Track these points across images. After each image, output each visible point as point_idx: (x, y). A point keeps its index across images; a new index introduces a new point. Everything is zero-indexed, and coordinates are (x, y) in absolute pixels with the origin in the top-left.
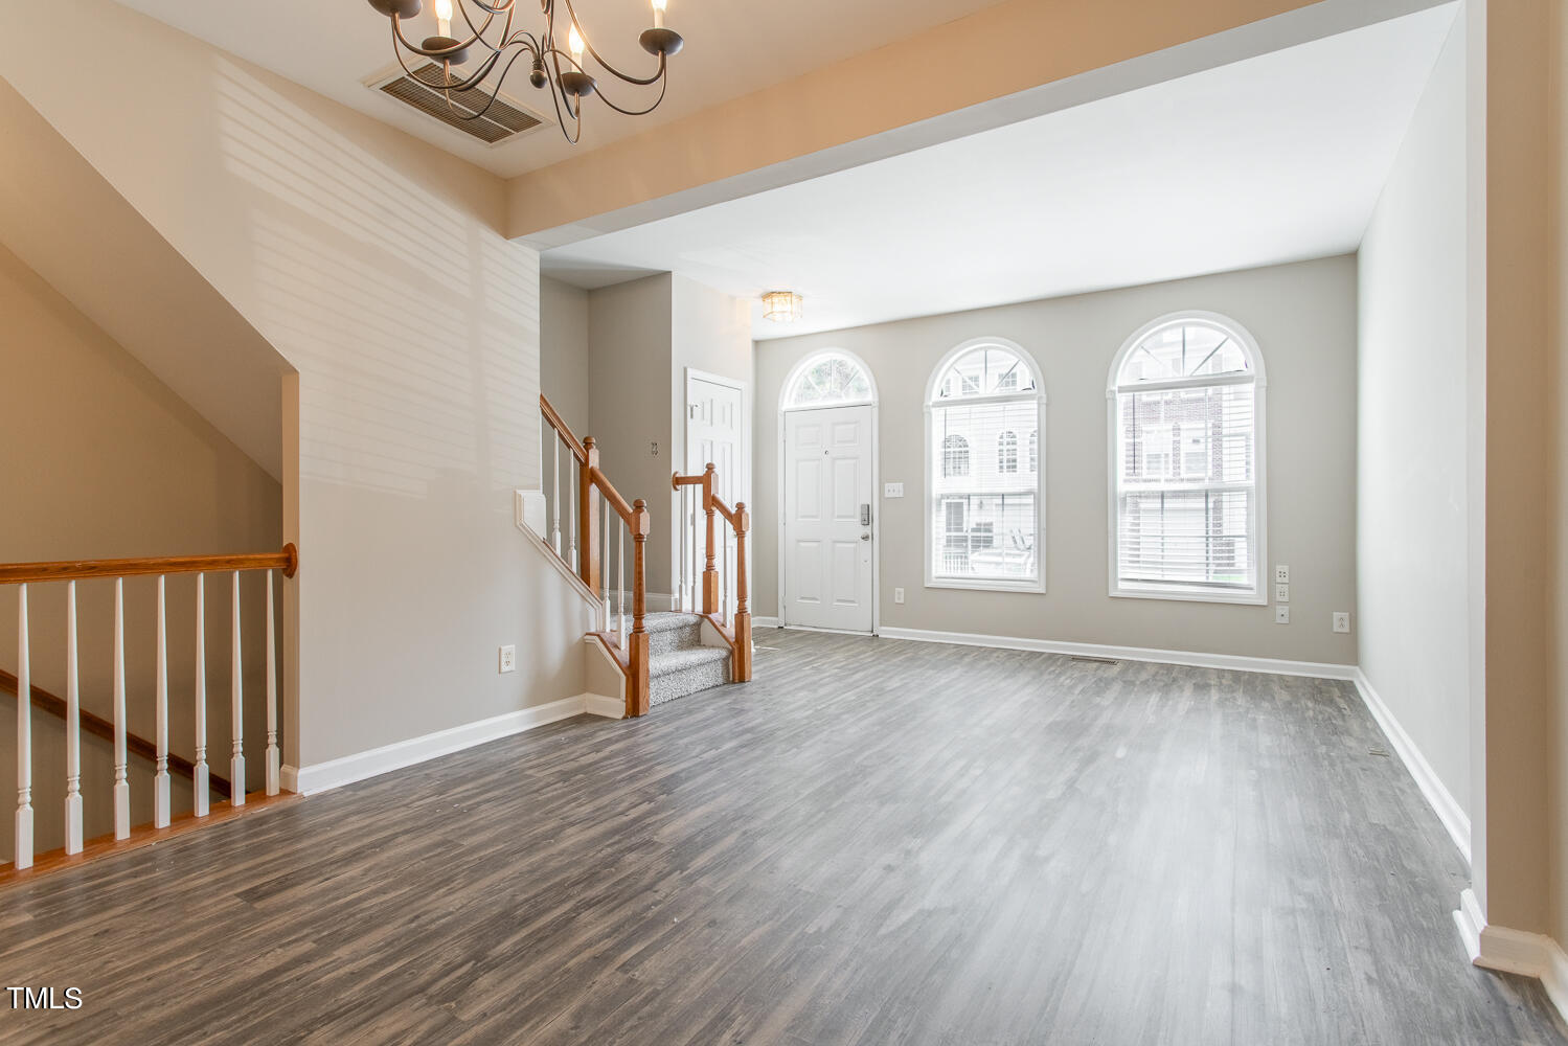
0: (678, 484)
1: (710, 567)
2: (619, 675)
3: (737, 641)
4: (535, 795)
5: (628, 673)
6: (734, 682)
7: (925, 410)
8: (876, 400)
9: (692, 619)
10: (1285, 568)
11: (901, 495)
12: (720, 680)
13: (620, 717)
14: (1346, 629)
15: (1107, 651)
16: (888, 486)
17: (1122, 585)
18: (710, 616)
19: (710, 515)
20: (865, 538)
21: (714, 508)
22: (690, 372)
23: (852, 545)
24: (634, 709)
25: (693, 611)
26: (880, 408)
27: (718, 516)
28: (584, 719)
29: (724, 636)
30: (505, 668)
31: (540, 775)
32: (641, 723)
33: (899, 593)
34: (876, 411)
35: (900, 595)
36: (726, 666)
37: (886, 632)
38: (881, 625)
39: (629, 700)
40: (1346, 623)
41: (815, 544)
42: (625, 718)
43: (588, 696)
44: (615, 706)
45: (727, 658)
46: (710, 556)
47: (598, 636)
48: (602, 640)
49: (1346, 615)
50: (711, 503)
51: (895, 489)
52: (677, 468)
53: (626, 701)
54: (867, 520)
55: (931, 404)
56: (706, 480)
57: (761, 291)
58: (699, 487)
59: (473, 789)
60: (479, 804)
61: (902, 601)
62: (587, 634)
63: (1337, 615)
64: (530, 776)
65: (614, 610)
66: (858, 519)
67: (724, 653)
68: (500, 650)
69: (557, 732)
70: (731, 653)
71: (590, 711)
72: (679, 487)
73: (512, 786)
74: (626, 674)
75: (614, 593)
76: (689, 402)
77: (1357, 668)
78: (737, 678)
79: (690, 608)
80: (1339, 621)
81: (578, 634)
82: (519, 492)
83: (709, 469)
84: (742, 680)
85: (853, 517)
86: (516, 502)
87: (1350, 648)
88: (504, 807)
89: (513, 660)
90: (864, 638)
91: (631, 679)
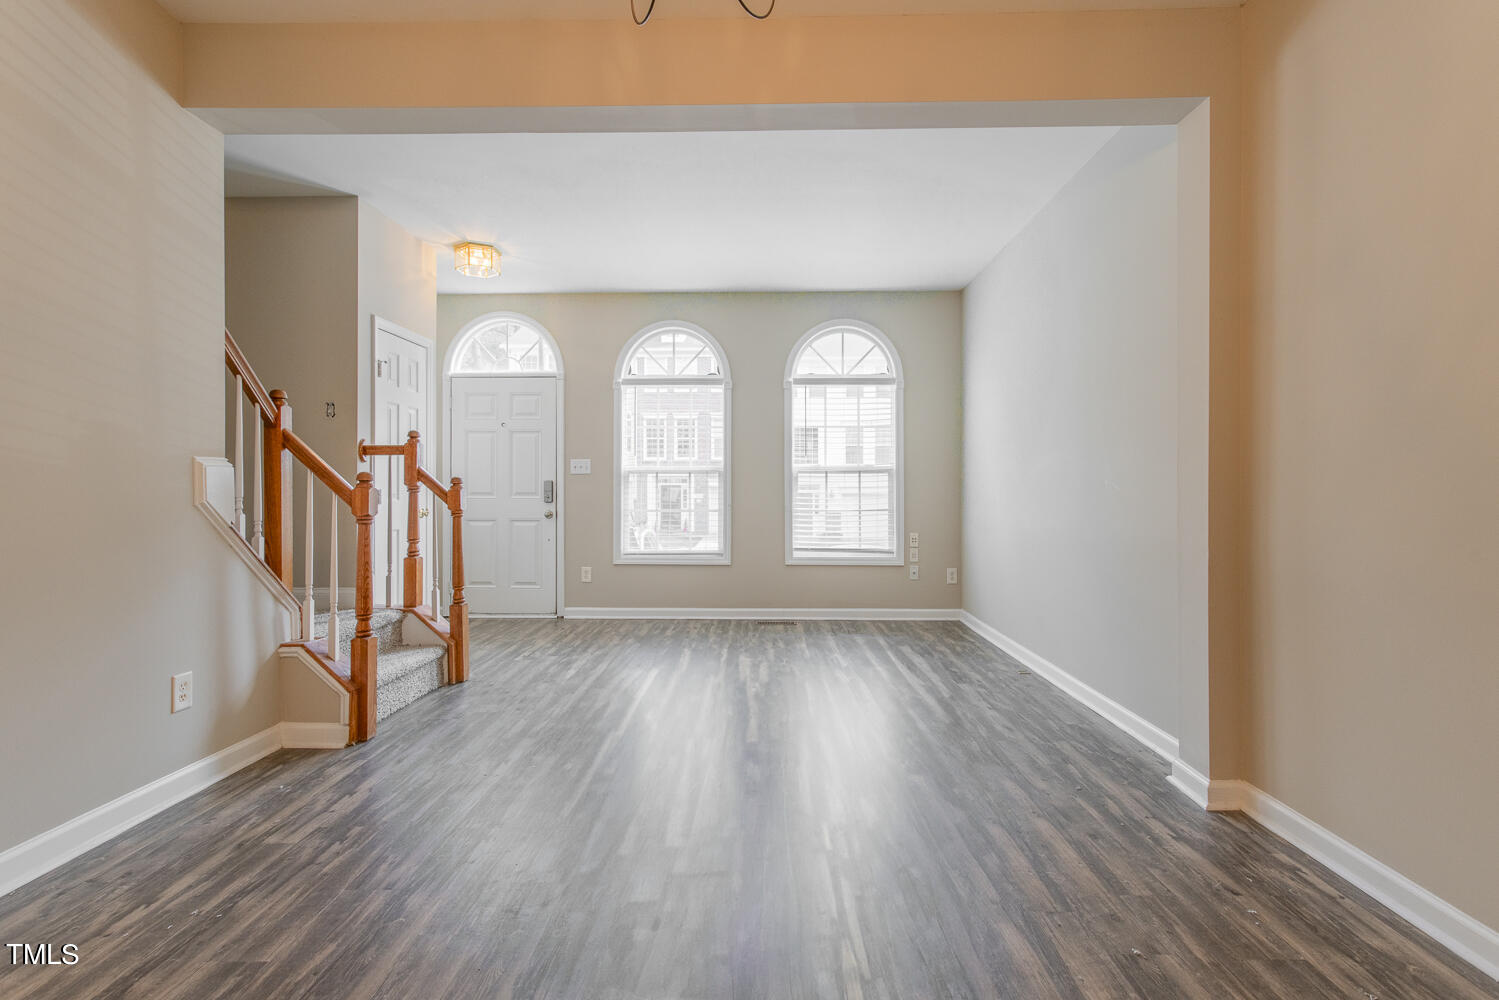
0: (365, 454)
1: (412, 553)
2: (337, 694)
3: (452, 636)
4: (314, 868)
5: (352, 689)
6: (450, 683)
7: (614, 386)
8: (562, 372)
9: (395, 616)
10: (917, 535)
11: (589, 472)
12: (436, 684)
13: (342, 745)
14: (955, 582)
15: (784, 614)
16: (573, 462)
17: (796, 554)
18: (415, 609)
19: (413, 492)
20: (549, 516)
21: (419, 483)
22: (379, 322)
23: (533, 524)
24: (360, 732)
25: (388, 606)
26: (565, 380)
27: (425, 495)
28: (284, 758)
29: (436, 632)
30: (179, 705)
31: (296, 839)
32: (373, 748)
33: (586, 572)
34: (561, 384)
35: (586, 574)
36: (441, 665)
37: (572, 613)
38: (566, 606)
39: (354, 723)
40: (955, 576)
41: (491, 523)
42: (349, 746)
43: (283, 726)
44: (333, 733)
45: (442, 657)
46: (413, 539)
47: (302, 646)
48: (308, 651)
49: (955, 570)
50: (415, 476)
51: (581, 465)
52: (363, 435)
53: (350, 725)
54: (550, 494)
55: (621, 381)
56: (409, 449)
57: (456, 239)
58: (399, 461)
59: (198, 883)
60: (233, 900)
61: (589, 580)
62: (282, 646)
63: (949, 570)
64: (279, 846)
65: (322, 608)
66: (540, 496)
67: (440, 652)
68: (173, 679)
69: (261, 779)
70: (448, 650)
71: (289, 745)
72: (367, 458)
73: (264, 865)
74: (347, 690)
75: (322, 590)
76: (377, 357)
77: (962, 610)
78: (454, 679)
79: (384, 603)
80: (951, 575)
81: (271, 648)
82: (198, 459)
83: (412, 437)
84: (460, 680)
85: (535, 494)
86: (195, 474)
87: (957, 595)
88: (279, 895)
89: (190, 692)
90: (551, 621)
91: (356, 697)
